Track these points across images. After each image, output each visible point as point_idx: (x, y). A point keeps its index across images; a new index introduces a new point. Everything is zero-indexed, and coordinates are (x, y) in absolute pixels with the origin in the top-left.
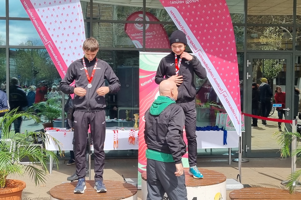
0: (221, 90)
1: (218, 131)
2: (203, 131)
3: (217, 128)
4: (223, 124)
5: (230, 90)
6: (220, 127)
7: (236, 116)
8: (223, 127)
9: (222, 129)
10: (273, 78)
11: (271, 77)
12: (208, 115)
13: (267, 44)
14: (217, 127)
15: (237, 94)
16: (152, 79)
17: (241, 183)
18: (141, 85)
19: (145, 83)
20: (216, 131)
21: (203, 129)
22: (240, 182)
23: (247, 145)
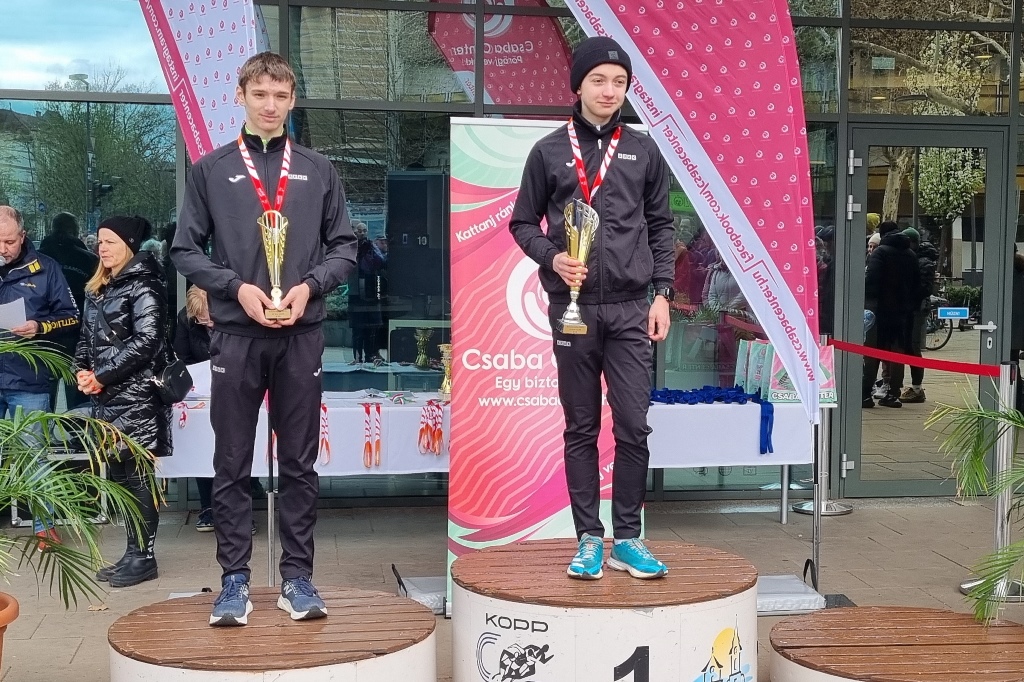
0: (747, 258)
1: (741, 403)
2: (687, 406)
3: (738, 396)
4: (759, 378)
5: (778, 258)
6: (749, 391)
7: (801, 351)
8: (760, 389)
9: (756, 398)
10: (950, 216)
11: (946, 213)
12: (711, 347)
13: (928, 96)
14: (740, 390)
15: (806, 271)
16: (497, 216)
17: (816, 589)
18: (459, 236)
19: (472, 229)
20: (734, 406)
21: (688, 397)
22: (815, 586)
23: (845, 456)
